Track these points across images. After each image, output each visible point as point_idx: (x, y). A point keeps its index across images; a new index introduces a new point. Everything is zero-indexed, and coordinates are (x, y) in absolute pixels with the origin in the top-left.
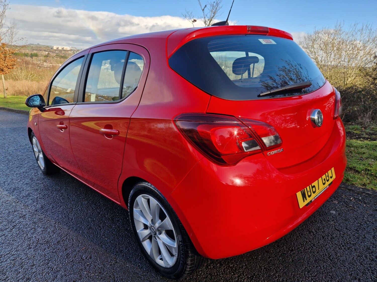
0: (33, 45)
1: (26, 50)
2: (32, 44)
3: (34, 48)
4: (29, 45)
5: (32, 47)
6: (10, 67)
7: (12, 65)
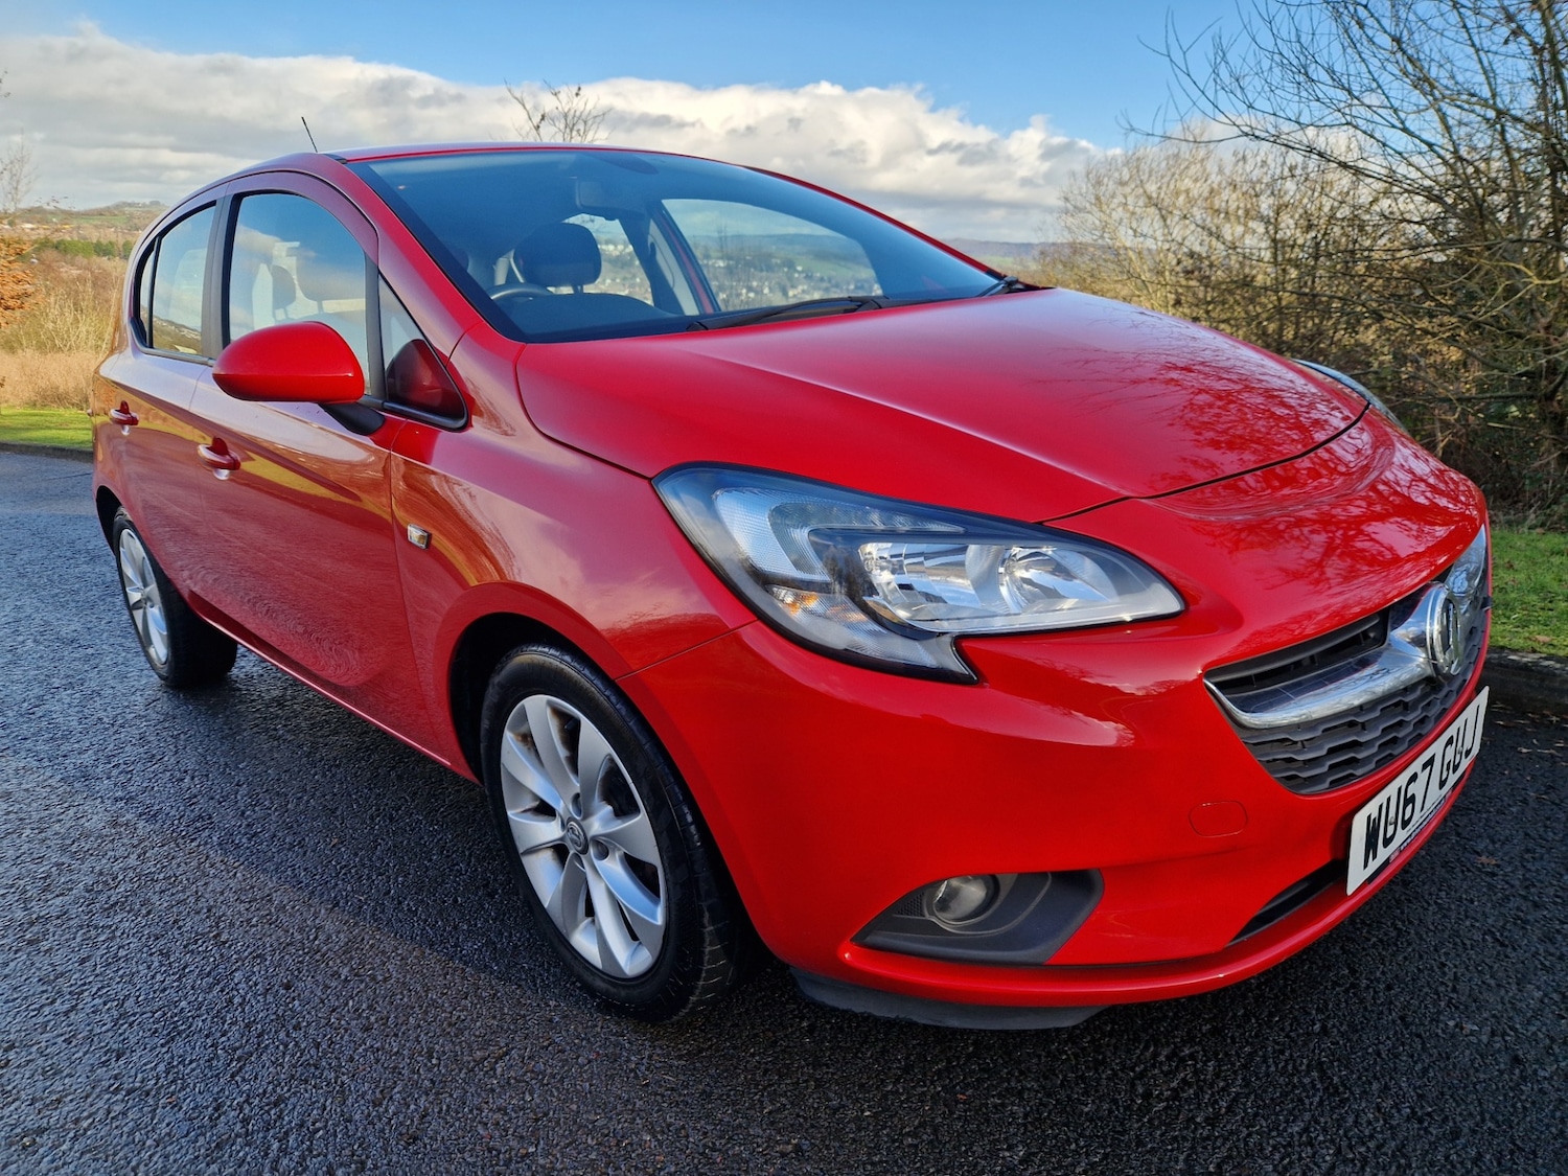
0: (132, 209)
1: (107, 231)
2: (130, 205)
3: (136, 221)
4: (117, 207)
5: (131, 217)
6: (11, 303)
7: (19, 297)
